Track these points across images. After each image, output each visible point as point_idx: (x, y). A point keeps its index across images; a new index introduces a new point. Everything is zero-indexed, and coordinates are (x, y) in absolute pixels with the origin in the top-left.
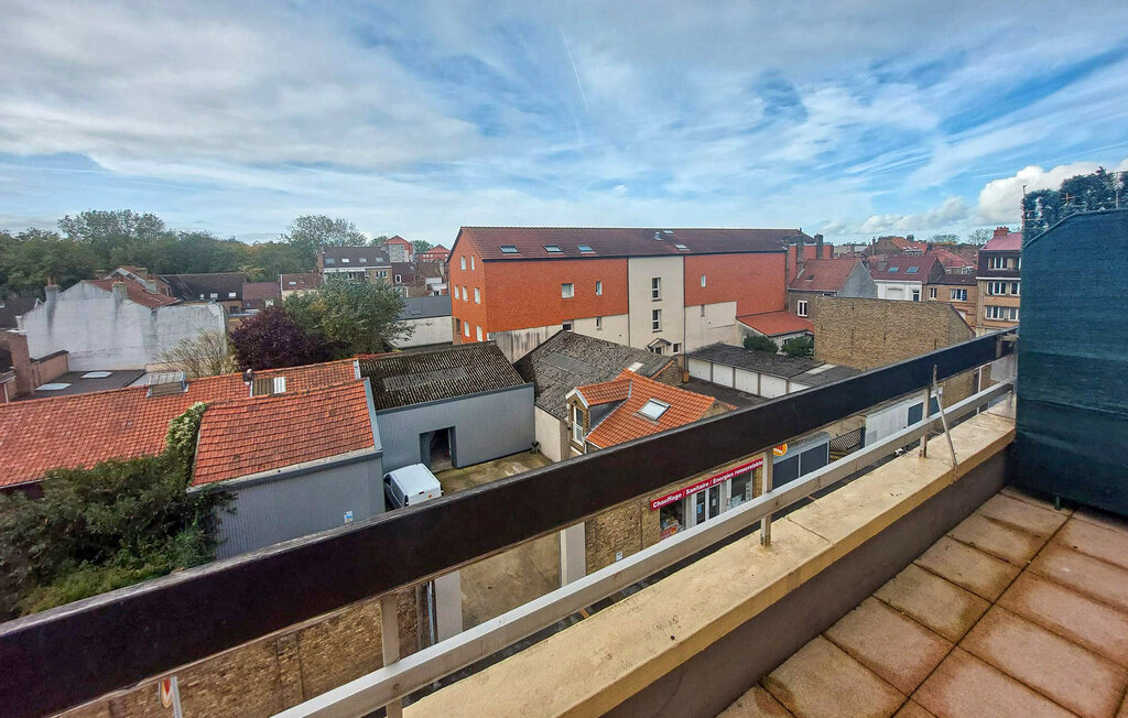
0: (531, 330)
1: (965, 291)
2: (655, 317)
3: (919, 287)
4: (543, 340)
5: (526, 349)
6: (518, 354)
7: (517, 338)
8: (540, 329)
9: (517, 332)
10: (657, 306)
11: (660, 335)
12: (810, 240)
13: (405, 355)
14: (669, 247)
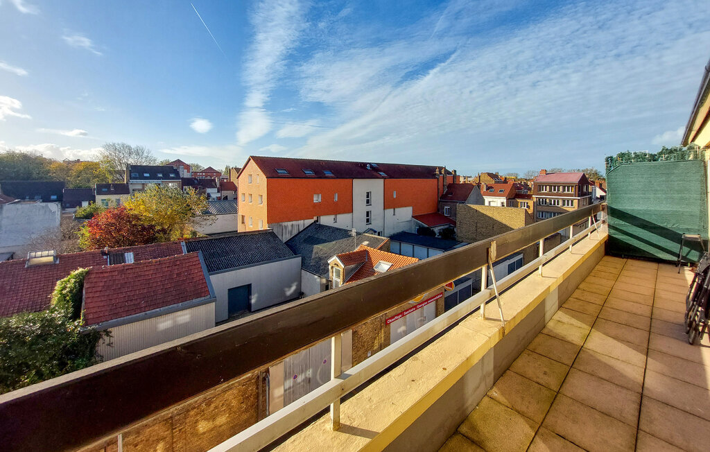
0: (294, 223)
1: (527, 203)
2: (368, 216)
3: (505, 201)
4: (301, 229)
5: (291, 234)
6: (286, 237)
7: (286, 227)
8: (299, 221)
9: (286, 224)
10: (369, 208)
11: (370, 226)
12: (449, 173)
13: (211, 238)
14: (375, 173)
